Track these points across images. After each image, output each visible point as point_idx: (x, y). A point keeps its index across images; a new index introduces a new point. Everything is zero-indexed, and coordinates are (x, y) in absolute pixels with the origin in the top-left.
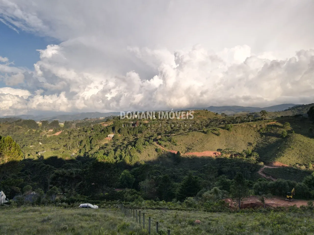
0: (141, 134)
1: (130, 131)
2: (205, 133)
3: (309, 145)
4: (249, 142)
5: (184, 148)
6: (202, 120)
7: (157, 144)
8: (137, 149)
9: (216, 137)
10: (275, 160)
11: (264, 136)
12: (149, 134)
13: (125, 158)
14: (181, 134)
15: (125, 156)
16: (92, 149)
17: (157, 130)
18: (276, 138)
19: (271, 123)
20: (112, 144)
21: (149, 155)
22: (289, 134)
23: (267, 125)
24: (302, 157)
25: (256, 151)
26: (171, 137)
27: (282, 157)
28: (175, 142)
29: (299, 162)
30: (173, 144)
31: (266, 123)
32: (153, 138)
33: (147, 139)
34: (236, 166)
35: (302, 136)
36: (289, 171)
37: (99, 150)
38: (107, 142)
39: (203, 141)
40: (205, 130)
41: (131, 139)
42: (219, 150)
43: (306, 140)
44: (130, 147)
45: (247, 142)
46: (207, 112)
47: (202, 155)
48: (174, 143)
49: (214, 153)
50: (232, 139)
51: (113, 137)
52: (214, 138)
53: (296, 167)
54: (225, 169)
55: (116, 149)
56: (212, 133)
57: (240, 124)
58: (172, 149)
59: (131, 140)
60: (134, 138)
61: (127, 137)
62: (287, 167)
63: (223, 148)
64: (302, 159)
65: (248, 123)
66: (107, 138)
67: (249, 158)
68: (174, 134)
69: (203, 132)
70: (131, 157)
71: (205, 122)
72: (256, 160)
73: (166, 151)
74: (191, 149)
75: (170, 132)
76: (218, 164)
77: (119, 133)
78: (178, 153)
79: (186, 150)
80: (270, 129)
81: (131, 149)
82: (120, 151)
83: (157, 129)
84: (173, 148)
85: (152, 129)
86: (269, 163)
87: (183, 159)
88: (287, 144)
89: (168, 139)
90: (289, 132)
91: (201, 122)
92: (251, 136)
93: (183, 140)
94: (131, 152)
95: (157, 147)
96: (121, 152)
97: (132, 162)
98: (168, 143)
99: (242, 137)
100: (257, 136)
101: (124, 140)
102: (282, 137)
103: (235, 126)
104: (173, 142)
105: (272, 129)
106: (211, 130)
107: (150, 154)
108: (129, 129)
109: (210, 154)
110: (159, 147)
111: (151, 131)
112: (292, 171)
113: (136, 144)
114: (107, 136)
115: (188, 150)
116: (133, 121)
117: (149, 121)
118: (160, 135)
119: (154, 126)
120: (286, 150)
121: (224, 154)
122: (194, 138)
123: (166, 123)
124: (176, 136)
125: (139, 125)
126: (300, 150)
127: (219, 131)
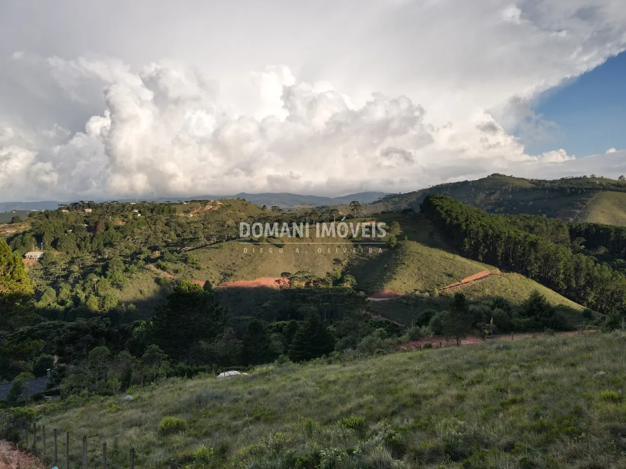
0: (111, 249)
1: (83, 244)
2: (256, 244)
3: (431, 259)
4: (336, 257)
5: (216, 274)
6: (237, 220)
7: (155, 269)
8: (111, 280)
10: (383, 286)
12: (129, 249)
13: (86, 301)
14: (203, 246)
15: (87, 297)
17: (147, 239)
20: (40, 273)
21: (141, 292)
22: (399, 242)
24: (422, 278)
25: (349, 273)
26: (185, 254)
27: (393, 280)
28: (195, 262)
29: (419, 288)
30: (192, 267)
32: (142, 256)
33: (127, 260)
35: (419, 244)
36: (407, 304)
39: (252, 258)
41: (89, 259)
42: (284, 274)
43: (425, 250)
44: (93, 278)
45: (333, 258)
46: (245, 204)
48: (196, 264)
49: (276, 281)
51: (41, 259)
53: (416, 296)
54: (305, 308)
55: (55, 283)
56: (270, 243)
58: (192, 277)
59: (89, 263)
60: (95, 257)
61: (78, 257)
62: (404, 297)
63: (293, 271)
64: (423, 281)
67: (340, 285)
68: (189, 248)
69: (252, 241)
70: (103, 300)
72: (353, 288)
74: (232, 275)
75: (176, 243)
76: (288, 301)
77: (56, 249)
78: (207, 285)
79: (222, 277)
81: (98, 281)
82: (69, 287)
83: (147, 237)
84: (194, 275)
85: (135, 238)
86: (373, 292)
87: (219, 294)
88: (399, 259)
89: (179, 257)
90: (399, 238)
93: (212, 258)
94: (99, 288)
95: (159, 274)
96: (72, 291)
97: (105, 310)
98: (180, 266)
100: (348, 246)
101: (72, 262)
102: (389, 246)
104: (193, 264)
107: (145, 289)
108: (79, 239)
109: (270, 282)
110: (162, 275)
111: (134, 243)
112: (411, 302)
113: (108, 270)
114: (24, 257)
115: (225, 278)
116: (85, 221)
117: (127, 222)
118: (158, 250)
119: (139, 231)
120: (398, 269)
121: (296, 282)
122: (234, 254)
123: (164, 225)
124: (195, 250)
125: (103, 231)
126: (418, 268)
127: (282, 239)
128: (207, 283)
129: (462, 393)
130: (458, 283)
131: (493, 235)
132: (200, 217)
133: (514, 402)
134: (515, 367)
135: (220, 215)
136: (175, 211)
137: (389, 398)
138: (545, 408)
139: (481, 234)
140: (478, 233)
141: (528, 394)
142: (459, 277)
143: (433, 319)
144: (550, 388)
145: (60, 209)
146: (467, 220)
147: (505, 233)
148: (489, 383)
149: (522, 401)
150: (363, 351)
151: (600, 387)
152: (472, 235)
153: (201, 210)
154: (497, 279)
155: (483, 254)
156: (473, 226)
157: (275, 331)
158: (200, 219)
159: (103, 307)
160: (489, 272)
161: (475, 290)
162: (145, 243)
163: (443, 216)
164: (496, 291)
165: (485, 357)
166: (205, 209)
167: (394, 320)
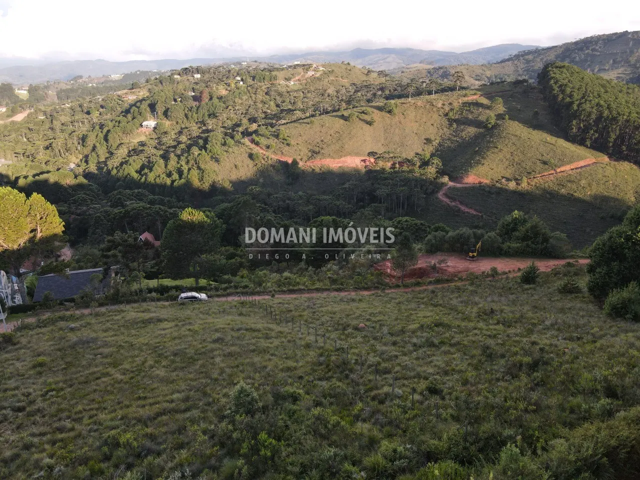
0: (214, 120)
1: (190, 114)
2: (346, 120)
3: (528, 143)
4: (428, 137)
5: (305, 151)
6: (338, 87)
7: (250, 144)
8: (210, 154)
9: (367, 127)
10: (469, 171)
11: (455, 125)
12: (231, 120)
13: (188, 174)
14: (297, 120)
15: (189, 169)
16: (111, 154)
18: (476, 129)
19: (470, 98)
20: (154, 143)
21: (236, 166)
22: (498, 122)
23: (462, 103)
24: (513, 165)
25: (437, 155)
26: (278, 128)
27: (480, 166)
29: (508, 175)
30: (283, 143)
31: (461, 98)
32: (241, 129)
33: (228, 131)
34: (401, 186)
35: (520, 125)
36: (489, 192)
37: (129, 156)
38: (143, 138)
39: (341, 136)
40: (346, 114)
41: (195, 130)
42: (371, 154)
43: (525, 132)
44: (195, 151)
45: (423, 137)
46: (349, 68)
47: (340, 165)
48: (286, 140)
49: (362, 160)
50: (397, 130)
51: (155, 128)
52: (362, 129)
53: (501, 183)
54: (382, 191)
55: (165, 153)
56: (360, 119)
57: (413, 100)
58: (282, 153)
59: (195, 134)
60: (199, 128)
61: (187, 128)
62: (486, 185)
63: (380, 150)
64: (514, 169)
65: (429, 97)
66: (140, 129)
67: (424, 169)
68: (284, 121)
69: (343, 117)
70: (202, 173)
71: (345, 91)
72: (437, 172)
73: (270, 158)
74: (319, 152)
75: (275, 115)
76: (369, 183)
77: (167, 118)
78: (295, 161)
79: (310, 154)
80: (467, 110)
81: (199, 154)
82: (176, 159)
83: (247, 108)
84: (283, 151)
85: (237, 108)
86: (457, 177)
88: (493, 141)
89: (272, 132)
90: (500, 117)
91: (337, 92)
92: (432, 125)
93: (303, 134)
94: (200, 161)
95: (251, 149)
96: (178, 163)
97: (204, 183)
98: (273, 141)
99: (415, 126)
100: (442, 125)
101: (180, 133)
102: (485, 127)
103: (404, 103)
104: (284, 139)
105: (469, 111)
106: (357, 114)
107: (239, 164)
108: (187, 109)
109: (354, 162)
110: (255, 150)
111: (235, 113)
113: (208, 143)
114: (141, 126)
115: (313, 155)
116: (193, 88)
117: (230, 91)
118: (255, 122)
119: (240, 101)
120: (489, 153)
121: (380, 162)
122: (324, 130)
123: (264, 94)
124: (288, 125)
125: (207, 100)
126: (512, 153)
127: (373, 115)
128: (295, 159)
130: (553, 172)
131: (608, 117)
132: (301, 84)
135: (321, 83)
136: (275, 78)
139: (594, 116)
140: (590, 114)
142: (555, 166)
145: (172, 74)
146: (583, 98)
147: (624, 115)
152: (583, 116)
153: (302, 76)
154: (600, 168)
155: (591, 139)
156: (587, 106)
158: (301, 87)
159: (202, 180)
160: (594, 161)
161: (569, 181)
162: (246, 113)
163: (555, 92)
164: (594, 183)
166: (307, 76)
167: (471, 208)
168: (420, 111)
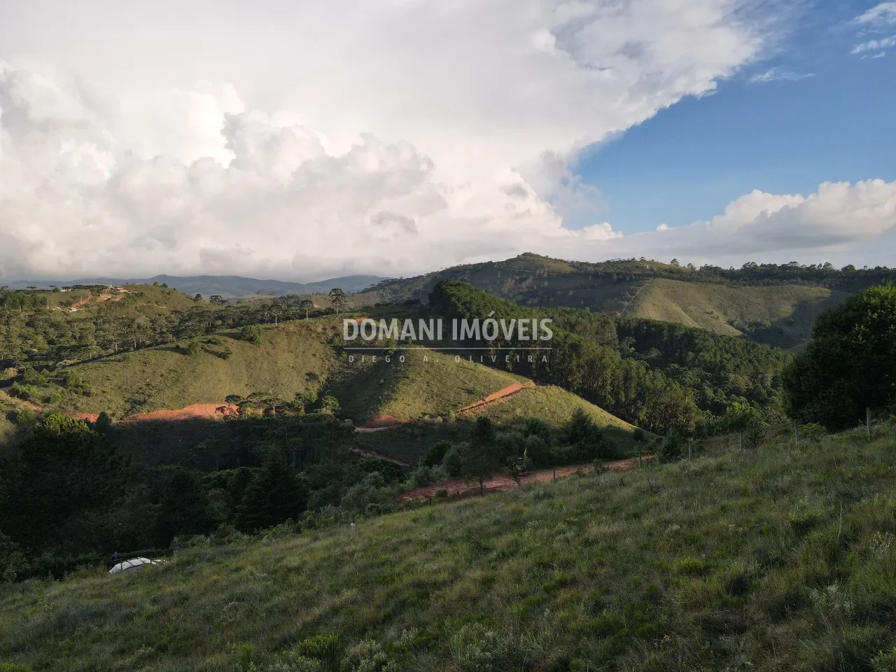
2: (184, 354)
3: (445, 369)
4: (310, 371)
5: (119, 402)
6: (153, 316)
7: (9, 398)
9: (218, 361)
10: (379, 410)
11: (345, 355)
14: (98, 358)
24: (432, 397)
25: (329, 394)
26: (63, 371)
27: (392, 402)
28: (81, 384)
29: (429, 411)
30: (76, 392)
35: (427, 349)
36: (412, 435)
39: (179, 376)
40: (183, 345)
42: (230, 398)
43: (436, 358)
45: (304, 372)
46: (167, 291)
48: (82, 387)
49: (218, 409)
50: (265, 366)
52: (212, 364)
53: (424, 422)
56: (206, 351)
57: (282, 325)
58: (76, 408)
62: (406, 425)
63: (245, 393)
64: (434, 402)
65: (301, 321)
67: (316, 412)
68: (70, 362)
69: (177, 349)
71: (164, 321)
72: (335, 415)
74: (145, 402)
75: (47, 355)
76: (237, 439)
78: (103, 419)
79: (128, 406)
84: (79, 404)
86: (363, 420)
87: (123, 433)
88: (400, 370)
89: (52, 377)
91: (153, 322)
93: (112, 377)
95: (14, 406)
98: (55, 391)
99: (290, 358)
100: (327, 355)
103: (269, 329)
104: (77, 386)
106: (201, 344)
109: (208, 411)
110: (21, 406)
112: (417, 431)
115: (134, 407)
118: (14, 366)
120: (400, 386)
121: (249, 409)
122: (149, 370)
123: (24, 325)
124: (81, 366)
126: (427, 383)
127: (227, 345)
128: (103, 415)
129: (490, 573)
130: (481, 402)
132: (89, 311)
133: (563, 584)
134: (561, 525)
135: (125, 311)
136: (44, 302)
137: (380, 592)
138: (607, 592)
141: (582, 568)
142: (482, 394)
143: (447, 455)
144: (609, 557)
148: (527, 554)
149: (574, 582)
150: (349, 507)
151: (675, 550)
153: (91, 300)
154: (531, 394)
157: (215, 486)
158: (90, 316)
160: (521, 386)
161: (503, 411)
163: (460, 310)
164: (530, 411)
165: (521, 512)
166: (99, 300)
167: (393, 458)
168: (294, 338)
